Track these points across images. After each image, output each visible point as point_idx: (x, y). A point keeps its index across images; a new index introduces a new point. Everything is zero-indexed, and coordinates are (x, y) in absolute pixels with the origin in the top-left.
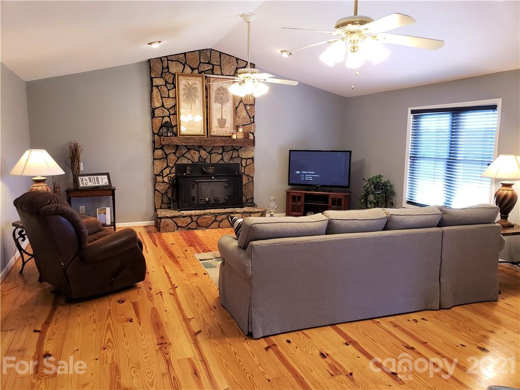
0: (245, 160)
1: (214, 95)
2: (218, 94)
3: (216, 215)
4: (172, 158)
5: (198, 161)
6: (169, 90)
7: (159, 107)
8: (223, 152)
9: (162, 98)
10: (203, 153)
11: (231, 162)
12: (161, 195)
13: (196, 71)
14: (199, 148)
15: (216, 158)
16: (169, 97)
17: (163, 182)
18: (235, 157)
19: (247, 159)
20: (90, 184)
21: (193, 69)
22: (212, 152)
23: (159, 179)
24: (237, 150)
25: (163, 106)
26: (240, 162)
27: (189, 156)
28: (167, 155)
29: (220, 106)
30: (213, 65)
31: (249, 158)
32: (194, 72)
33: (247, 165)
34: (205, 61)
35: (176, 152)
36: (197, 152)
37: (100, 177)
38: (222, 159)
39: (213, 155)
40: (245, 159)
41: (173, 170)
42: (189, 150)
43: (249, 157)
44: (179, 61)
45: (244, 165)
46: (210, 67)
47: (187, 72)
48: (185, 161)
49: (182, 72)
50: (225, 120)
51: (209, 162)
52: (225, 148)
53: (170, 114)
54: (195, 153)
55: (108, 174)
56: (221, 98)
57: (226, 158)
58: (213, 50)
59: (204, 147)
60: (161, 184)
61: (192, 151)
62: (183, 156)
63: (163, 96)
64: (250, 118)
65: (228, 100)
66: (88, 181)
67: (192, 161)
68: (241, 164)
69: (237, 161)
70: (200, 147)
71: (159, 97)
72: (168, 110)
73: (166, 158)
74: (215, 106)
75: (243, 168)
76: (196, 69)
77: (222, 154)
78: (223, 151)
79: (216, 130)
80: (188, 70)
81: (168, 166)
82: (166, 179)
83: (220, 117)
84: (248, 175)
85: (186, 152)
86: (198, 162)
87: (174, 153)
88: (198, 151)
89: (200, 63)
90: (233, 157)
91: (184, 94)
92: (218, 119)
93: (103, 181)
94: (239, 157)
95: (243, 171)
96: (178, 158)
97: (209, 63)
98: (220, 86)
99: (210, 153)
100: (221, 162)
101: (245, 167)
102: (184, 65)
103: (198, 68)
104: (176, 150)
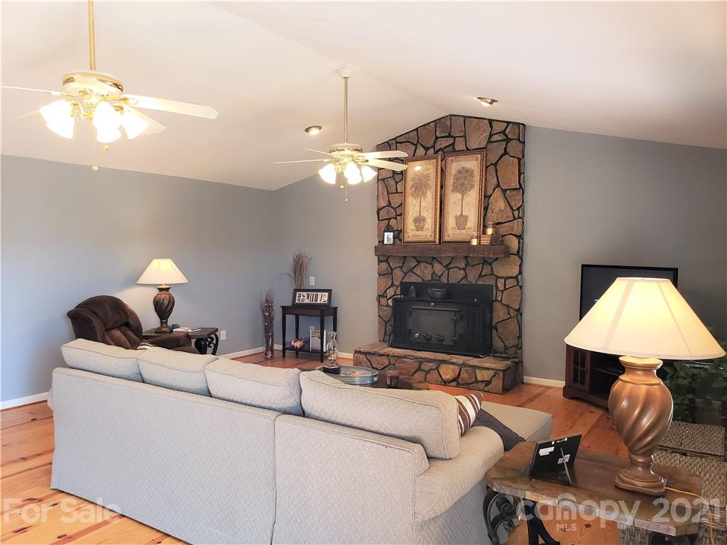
0: (503, 281)
1: (452, 181)
2: (458, 179)
3: (421, 361)
4: (398, 274)
5: (430, 278)
6: (396, 183)
7: (384, 207)
8: (466, 267)
9: (388, 193)
10: (438, 268)
11: (479, 282)
12: (384, 323)
13: (431, 151)
14: (432, 260)
15: (456, 276)
16: (397, 192)
17: (388, 305)
18: (486, 275)
19: (506, 279)
20: (307, 301)
21: (427, 149)
22: (451, 266)
23: (383, 301)
24: (491, 264)
25: (389, 205)
26: (493, 283)
27: (418, 272)
28: (392, 270)
29: (459, 196)
30: (455, 138)
31: (511, 277)
32: (428, 153)
33: (505, 289)
34: (443, 135)
35: (403, 266)
36: (429, 266)
37: (320, 294)
38: (465, 277)
39: (451, 270)
40: (503, 278)
41: (398, 292)
42: (419, 262)
43: (510, 275)
44: (409, 142)
45: (501, 288)
46: (450, 141)
47: (419, 155)
48: (413, 279)
49: (413, 156)
50: (467, 217)
51: (446, 282)
52: (469, 260)
53: (397, 215)
54: (426, 268)
55: (329, 291)
56: (463, 185)
57: (473, 276)
58: (455, 116)
59: (439, 259)
60: (385, 308)
61: (422, 265)
62: (411, 270)
63: (390, 191)
64: (513, 210)
65: (472, 187)
66: (306, 298)
67: (423, 280)
68: (497, 286)
69: (489, 281)
70: (434, 258)
71: (386, 193)
72: (394, 209)
73: (391, 273)
74: (453, 198)
75: (499, 294)
76: (430, 148)
77: (464, 269)
78: (467, 264)
79: (452, 232)
80: (421, 151)
81: (393, 284)
82: (390, 302)
83: (459, 214)
84: (508, 306)
85: (416, 266)
86: (430, 281)
87: (401, 267)
88: (431, 264)
89: (437, 138)
90: (483, 274)
91: (413, 186)
92: (456, 217)
93: (323, 298)
94: (492, 274)
95: (499, 299)
96: (406, 274)
97: (449, 136)
98: (462, 166)
99: (447, 267)
100: (464, 282)
101: (502, 291)
102: (416, 145)
103: (433, 147)
104: (403, 263)
